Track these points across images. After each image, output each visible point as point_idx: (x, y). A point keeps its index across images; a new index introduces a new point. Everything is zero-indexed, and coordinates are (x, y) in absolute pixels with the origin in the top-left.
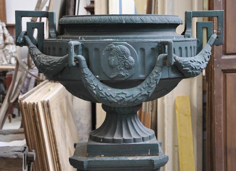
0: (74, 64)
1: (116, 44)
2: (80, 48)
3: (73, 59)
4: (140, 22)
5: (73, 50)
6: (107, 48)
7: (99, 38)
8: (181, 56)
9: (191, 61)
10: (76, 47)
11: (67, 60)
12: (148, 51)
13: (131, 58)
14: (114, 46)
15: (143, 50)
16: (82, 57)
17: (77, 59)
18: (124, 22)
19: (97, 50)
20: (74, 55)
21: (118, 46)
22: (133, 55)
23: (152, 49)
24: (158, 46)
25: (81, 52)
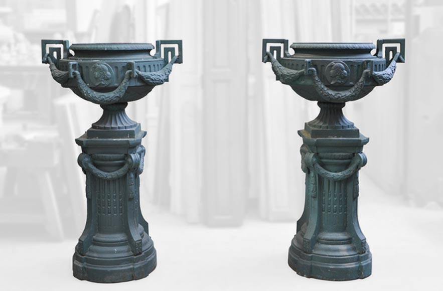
0: (72, 76)
1: (98, 64)
2: (77, 66)
3: (71, 74)
4: (117, 49)
5: (71, 67)
6: (93, 66)
7: (90, 60)
8: (145, 71)
9: (151, 75)
10: (74, 66)
11: (68, 74)
12: (120, 69)
13: (108, 73)
14: (98, 65)
15: (116, 67)
16: (77, 72)
17: (74, 74)
18: (106, 49)
19: (87, 67)
20: (72, 71)
21: (100, 66)
22: (110, 70)
23: (123, 67)
24: (127, 65)
25: (77, 69)
